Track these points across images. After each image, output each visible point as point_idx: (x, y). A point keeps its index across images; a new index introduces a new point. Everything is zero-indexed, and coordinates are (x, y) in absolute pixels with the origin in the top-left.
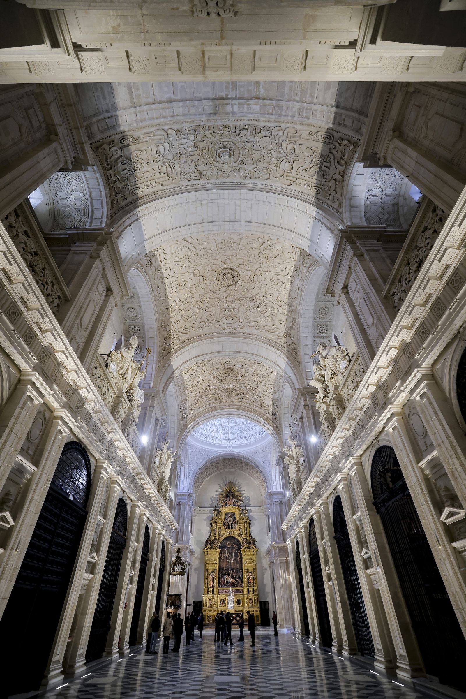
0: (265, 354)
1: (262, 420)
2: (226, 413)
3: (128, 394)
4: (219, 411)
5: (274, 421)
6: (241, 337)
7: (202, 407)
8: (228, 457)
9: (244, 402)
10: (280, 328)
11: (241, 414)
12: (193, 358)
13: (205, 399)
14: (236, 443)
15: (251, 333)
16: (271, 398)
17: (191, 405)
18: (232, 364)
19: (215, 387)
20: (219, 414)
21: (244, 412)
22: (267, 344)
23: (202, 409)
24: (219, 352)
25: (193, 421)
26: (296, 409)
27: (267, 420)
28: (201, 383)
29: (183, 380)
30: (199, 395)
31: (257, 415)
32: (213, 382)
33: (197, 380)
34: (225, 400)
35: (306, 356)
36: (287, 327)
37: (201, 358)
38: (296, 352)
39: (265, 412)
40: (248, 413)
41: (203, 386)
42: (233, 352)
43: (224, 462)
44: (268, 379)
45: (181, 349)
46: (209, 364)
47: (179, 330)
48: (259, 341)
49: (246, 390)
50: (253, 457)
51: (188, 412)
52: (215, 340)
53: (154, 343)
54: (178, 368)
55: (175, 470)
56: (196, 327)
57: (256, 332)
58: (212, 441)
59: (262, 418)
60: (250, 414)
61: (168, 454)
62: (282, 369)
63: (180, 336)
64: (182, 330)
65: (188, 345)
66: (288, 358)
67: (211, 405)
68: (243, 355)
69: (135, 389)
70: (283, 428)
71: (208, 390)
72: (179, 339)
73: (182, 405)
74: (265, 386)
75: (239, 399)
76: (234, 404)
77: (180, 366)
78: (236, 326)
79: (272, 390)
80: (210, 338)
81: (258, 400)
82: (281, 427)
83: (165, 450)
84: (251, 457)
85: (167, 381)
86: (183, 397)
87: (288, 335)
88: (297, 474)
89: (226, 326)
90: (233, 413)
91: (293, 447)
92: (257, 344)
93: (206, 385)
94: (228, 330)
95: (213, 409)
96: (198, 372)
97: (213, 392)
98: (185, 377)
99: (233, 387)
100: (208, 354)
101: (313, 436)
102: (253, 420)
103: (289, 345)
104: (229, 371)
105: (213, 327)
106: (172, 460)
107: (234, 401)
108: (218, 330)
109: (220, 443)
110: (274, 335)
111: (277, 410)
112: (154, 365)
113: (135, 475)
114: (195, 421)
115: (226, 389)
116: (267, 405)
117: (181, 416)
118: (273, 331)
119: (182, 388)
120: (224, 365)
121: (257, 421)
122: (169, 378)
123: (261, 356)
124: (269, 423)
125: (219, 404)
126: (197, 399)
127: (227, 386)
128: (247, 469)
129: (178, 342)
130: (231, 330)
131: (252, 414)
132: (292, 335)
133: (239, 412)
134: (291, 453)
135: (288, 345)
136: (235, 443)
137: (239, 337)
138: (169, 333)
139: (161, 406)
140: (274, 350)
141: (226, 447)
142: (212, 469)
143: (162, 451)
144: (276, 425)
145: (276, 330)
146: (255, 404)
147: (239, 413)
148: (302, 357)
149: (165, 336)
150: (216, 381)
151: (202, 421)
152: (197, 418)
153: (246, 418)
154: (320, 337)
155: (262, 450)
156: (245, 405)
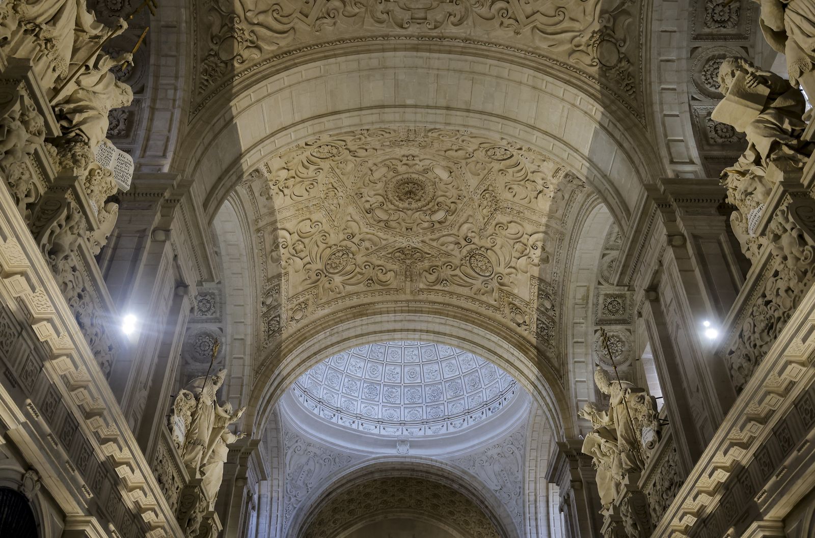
0: (526, 113)
1: (505, 344)
2: (398, 326)
3: (65, 124)
4: (378, 318)
5: (543, 347)
6: (456, 53)
7: (328, 303)
8: (396, 474)
9: (451, 294)
10: (580, 16)
11: (442, 329)
12: (303, 121)
13: (338, 279)
14: (422, 433)
15: (485, 38)
16: (533, 277)
17: (296, 296)
18: (419, 168)
19: (367, 244)
20: (377, 328)
21: (450, 321)
22: (537, 70)
23: (327, 311)
24: (383, 107)
25: (300, 342)
26: (632, 264)
27: (522, 345)
28: (326, 227)
29: (272, 212)
30: (319, 265)
31: (492, 331)
32: (362, 228)
33: (315, 217)
34: (394, 286)
35: (669, 97)
36: (602, 12)
37: (328, 122)
38: (631, 87)
39: (513, 320)
40: (463, 324)
41: (333, 239)
42: (428, 107)
43: (384, 492)
44: (527, 214)
45: (265, 78)
46: (350, 166)
47: (261, 18)
48: (512, 62)
49: (458, 256)
50: (472, 472)
51: (284, 316)
52: (374, 59)
53: (178, 44)
54: (255, 145)
55: (240, 483)
56: (313, 15)
57: (502, 35)
58: (354, 426)
59: (505, 338)
60: (470, 326)
61: (218, 418)
62: (582, 156)
63: (263, 40)
64: (269, 20)
65: (287, 68)
66: (605, 107)
67: (355, 301)
68: (457, 118)
69: (91, 113)
70: (571, 367)
71: (346, 251)
72: (258, 47)
73: (267, 294)
74: (518, 240)
75: (438, 281)
76: (421, 297)
77: (262, 141)
78: (439, 17)
79: (538, 252)
80: (358, 53)
81: (494, 284)
82: (564, 364)
83: (207, 398)
84: (464, 472)
85: (220, 179)
86: (272, 270)
87: (606, 36)
88: (634, 480)
89: (407, 16)
90: (418, 326)
91: (614, 401)
92: (505, 73)
93: (341, 236)
94: (413, 29)
95: (360, 311)
96: (318, 191)
97: (360, 259)
98: (279, 201)
99: (420, 246)
100: (349, 111)
101: (706, 323)
102: (479, 350)
103: (610, 68)
104: (410, 192)
105: (369, 20)
106: (232, 439)
107: (421, 290)
108: (383, 29)
109: (376, 431)
110: (561, 43)
111: (551, 313)
112: (177, 114)
113: (78, 415)
114: (306, 344)
115: (401, 250)
116: (522, 300)
117: (263, 327)
118: (559, 28)
119: (269, 239)
120: (395, 171)
121: (489, 350)
122: (227, 171)
123: (515, 121)
124: (526, 353)
125: (377, 298)
126: (314, 278)
127: (402, 242)
128: (451, 513)
129: (256, 55)
130: (425, 29)
131: (477, 330)
132: (620, 34)
133: (435, 323)
134: (605, 420)
135: (605, 69)
136: (417, 433)
137: (450, 52)
138: (229, 18)
139: (196, 242)
140: (560, 89)
141: (392, 444)
142: (351, 512)
143: (197, 398)
144: (548, 359)
145: (566, 25)
146: (484, 298)
147: (437, 328)
148: (656, 98)
149: (215, 30)
150: (371, 225)
151: (326, 348)
152: (312, 335)
153: (455, 342)
154: (712, 37)
155: (499, 450)
156: (454, 301)
